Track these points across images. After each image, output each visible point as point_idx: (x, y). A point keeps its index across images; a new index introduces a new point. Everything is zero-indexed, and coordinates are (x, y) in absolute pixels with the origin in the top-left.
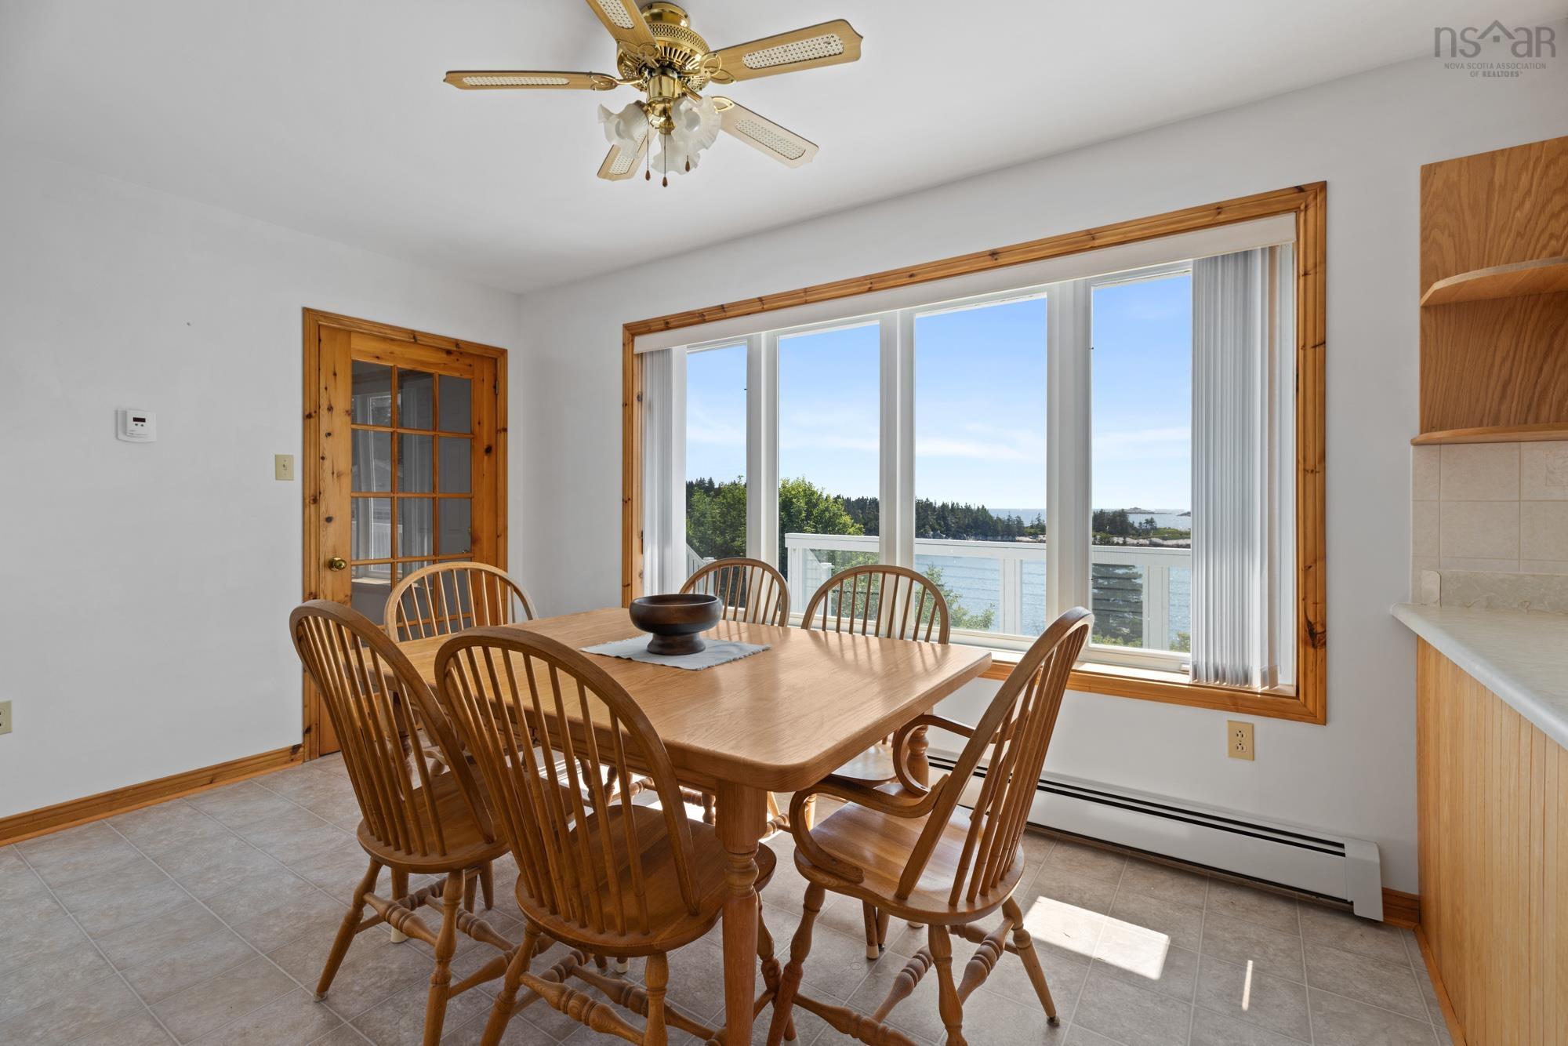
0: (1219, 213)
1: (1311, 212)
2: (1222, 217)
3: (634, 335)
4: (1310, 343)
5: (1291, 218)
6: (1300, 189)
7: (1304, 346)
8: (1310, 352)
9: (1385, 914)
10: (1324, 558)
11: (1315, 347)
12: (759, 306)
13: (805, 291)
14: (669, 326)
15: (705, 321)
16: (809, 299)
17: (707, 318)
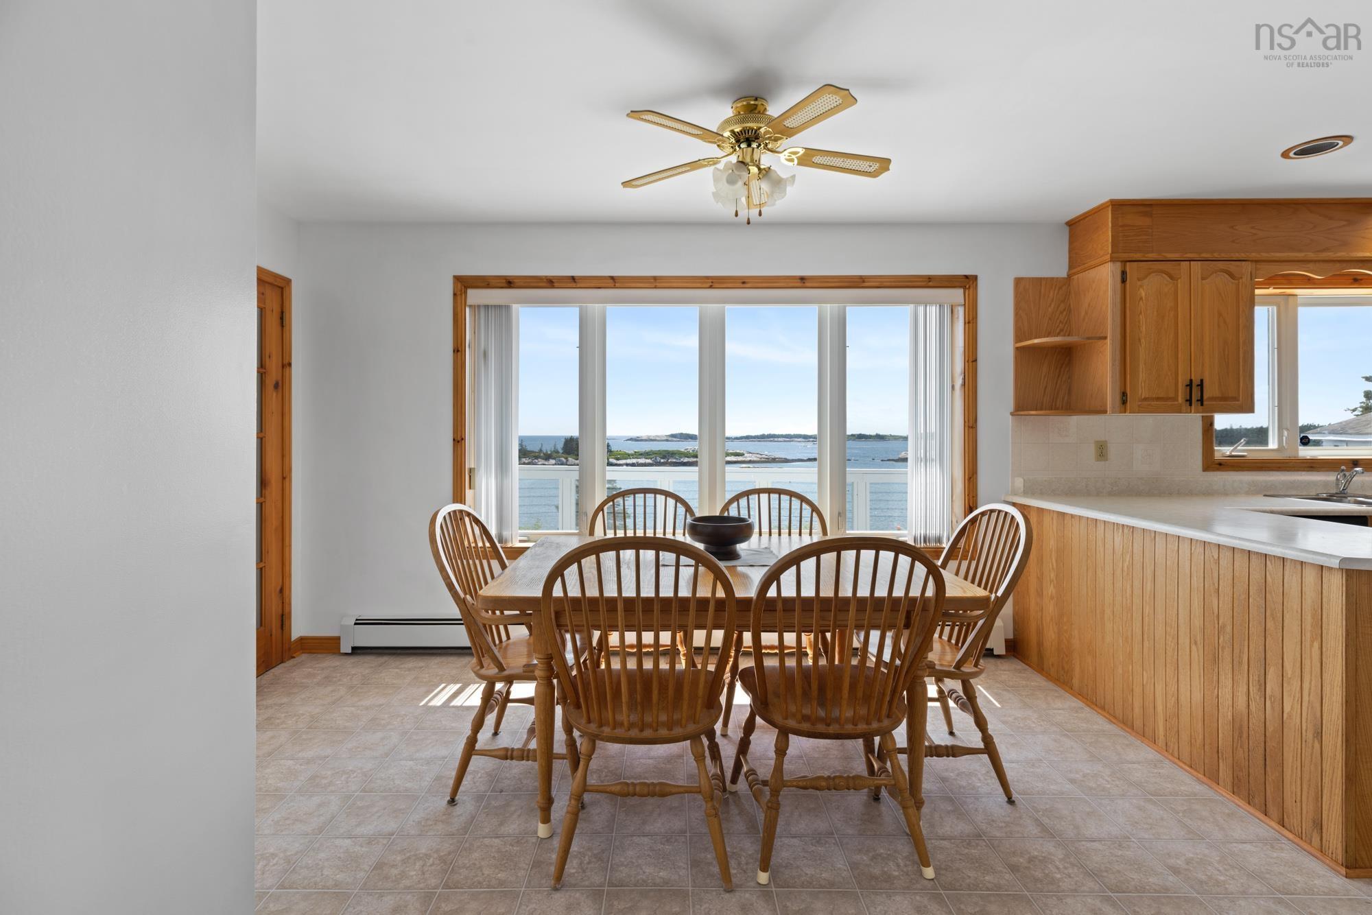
0: (930, 281)
1: (971, 290)
2: (931, 284)
3: (466, 287)
4: (971, 360)
5: (961, 291)
6: (966, 277)
7: (968, 361)
8: (971, 364)
9: (1006, 651)
10: (976, 473)
11: (973, 362)
12: (611, 283)
13: (655, 278)
14: (512, 285)
15: (553, 287)
16: (658, 285)
17: (556, 285)
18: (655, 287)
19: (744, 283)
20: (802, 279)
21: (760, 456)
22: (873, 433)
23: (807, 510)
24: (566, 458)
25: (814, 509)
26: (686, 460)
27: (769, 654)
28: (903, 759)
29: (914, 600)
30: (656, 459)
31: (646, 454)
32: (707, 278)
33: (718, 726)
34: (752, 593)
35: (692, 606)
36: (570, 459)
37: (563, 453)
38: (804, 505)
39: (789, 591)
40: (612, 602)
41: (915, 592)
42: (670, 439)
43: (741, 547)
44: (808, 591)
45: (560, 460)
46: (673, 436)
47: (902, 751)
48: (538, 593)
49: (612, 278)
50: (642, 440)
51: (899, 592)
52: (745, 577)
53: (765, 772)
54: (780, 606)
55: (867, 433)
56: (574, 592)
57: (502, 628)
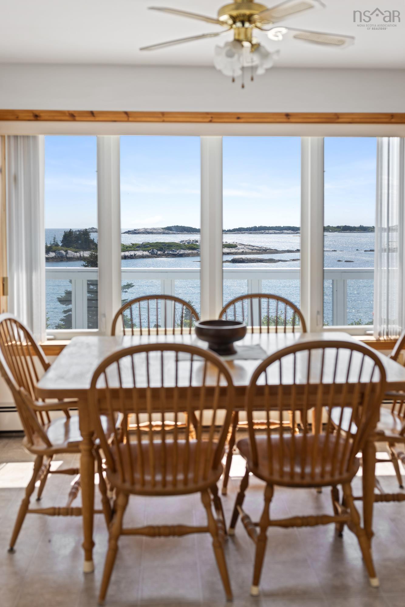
2: (393, 120)
12: (125, 117)
13: (163, 114)
14: (39, 118)
15: (75, 120)
16: (166, 119)
17: (77, 118)
18: (163, 121)
19: (238, 118)
20: (287, 115)
21: (252, 248)
22: (357, 225)
23: (290, 312)
24: (66, 251)
25: (297, 311)
26: (182, 252)
27: (260, 430)
28: (359, 505)
29: (365, 385)
30: (153, 251)
31: (144, 246)
32: (208, 113)
33: (220, 484)
34: (246, 382)
35: (203, 393)
36: (69, 251)
37: (62, 246)
38: (288, 308)
39: (274, 381)
40: (142, 392)
41: (365, 379)
42: (166, 231)
43: (237, 344)
44: (288, 380)
45: (60, 253)
46: (169, 229)
47: (358, 499)
48: (86, 385)
49: (126, 113)
50: (139, 233)
51: (353, 379)
52: (241, 369)
53: (256, 518)
54: (267, 391)
55: (352, 225)
56: (114, 384)
57: (44, 413)
